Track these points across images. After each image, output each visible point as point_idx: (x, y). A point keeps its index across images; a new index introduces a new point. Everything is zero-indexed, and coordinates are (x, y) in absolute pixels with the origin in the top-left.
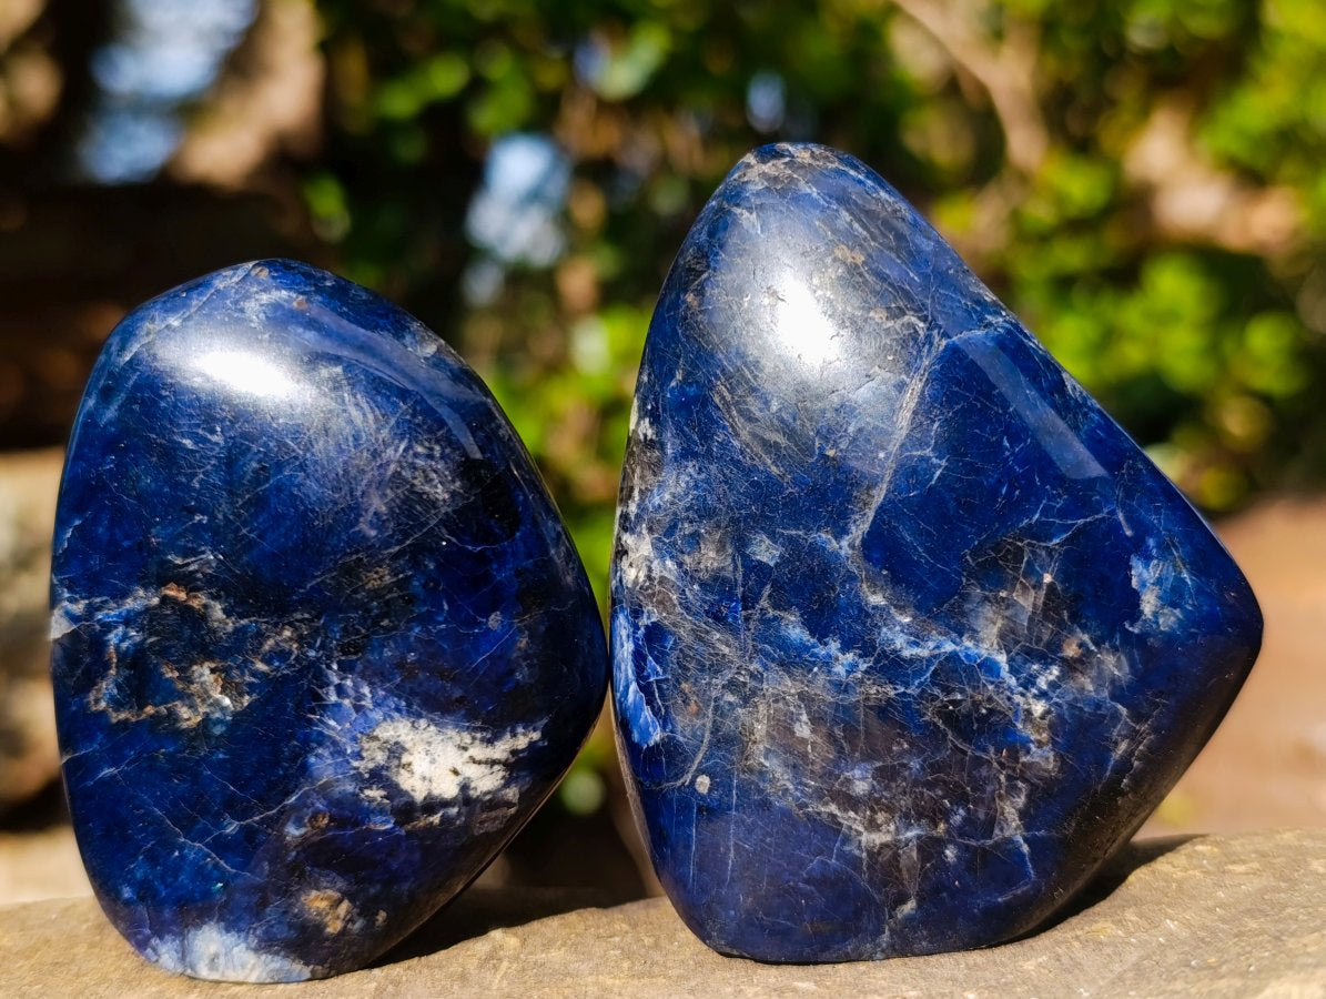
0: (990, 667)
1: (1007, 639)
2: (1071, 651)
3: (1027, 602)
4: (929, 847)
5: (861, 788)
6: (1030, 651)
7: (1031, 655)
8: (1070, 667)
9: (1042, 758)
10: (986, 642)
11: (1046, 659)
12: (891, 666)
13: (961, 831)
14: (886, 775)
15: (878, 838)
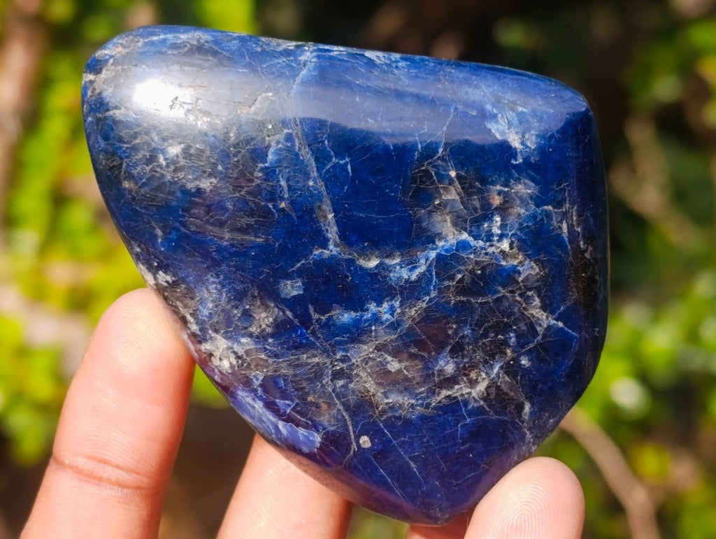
0: (463, 245)
1: (459, 224)
2: (497, 201)
3: (452, 194)
4: (512, 369)
5: (450, 369)
6: (475, 220)
7: (477, 221)
8: (503, 210)
9: (529, 270)
10: (450, 236)
11: (488, 217)
12: (411, 291)
13: (520, 345)
14: (457, 350)
15: (481, 387)
